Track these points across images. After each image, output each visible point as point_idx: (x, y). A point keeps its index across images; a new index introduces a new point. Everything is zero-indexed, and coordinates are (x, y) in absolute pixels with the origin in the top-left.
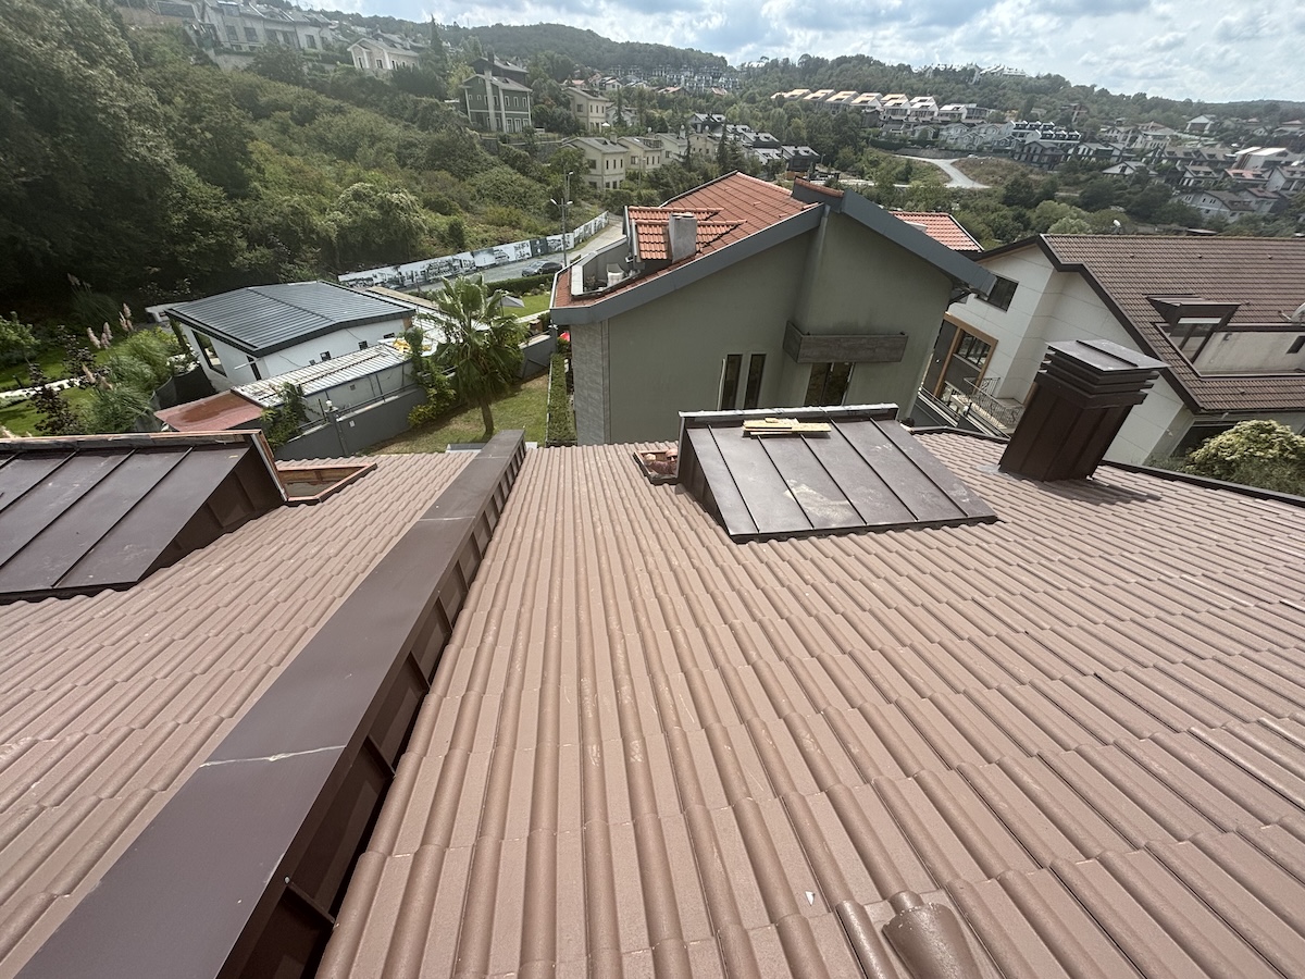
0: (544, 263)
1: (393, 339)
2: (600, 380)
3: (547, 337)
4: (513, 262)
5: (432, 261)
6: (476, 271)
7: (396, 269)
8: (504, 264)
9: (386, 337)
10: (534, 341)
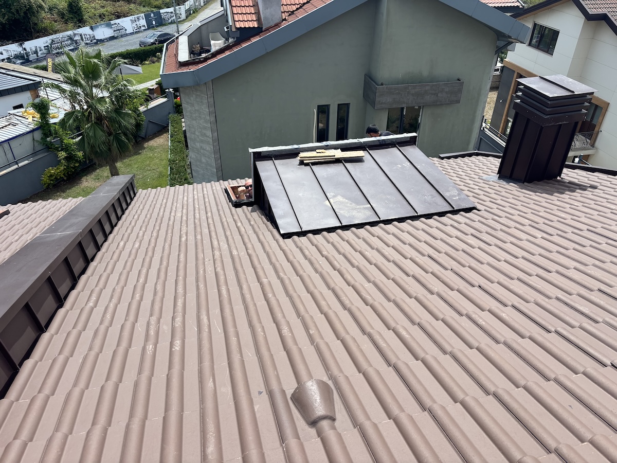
0: (159, 33)
1: (22, 110)
2: (209, 133)
3: (165, 100)
4: (132, 34)
5: (54, 37)
6: (96, 43)
7: (21, 45)
8: (122, 36)
9: (15, 108)
10: (153, 104)
